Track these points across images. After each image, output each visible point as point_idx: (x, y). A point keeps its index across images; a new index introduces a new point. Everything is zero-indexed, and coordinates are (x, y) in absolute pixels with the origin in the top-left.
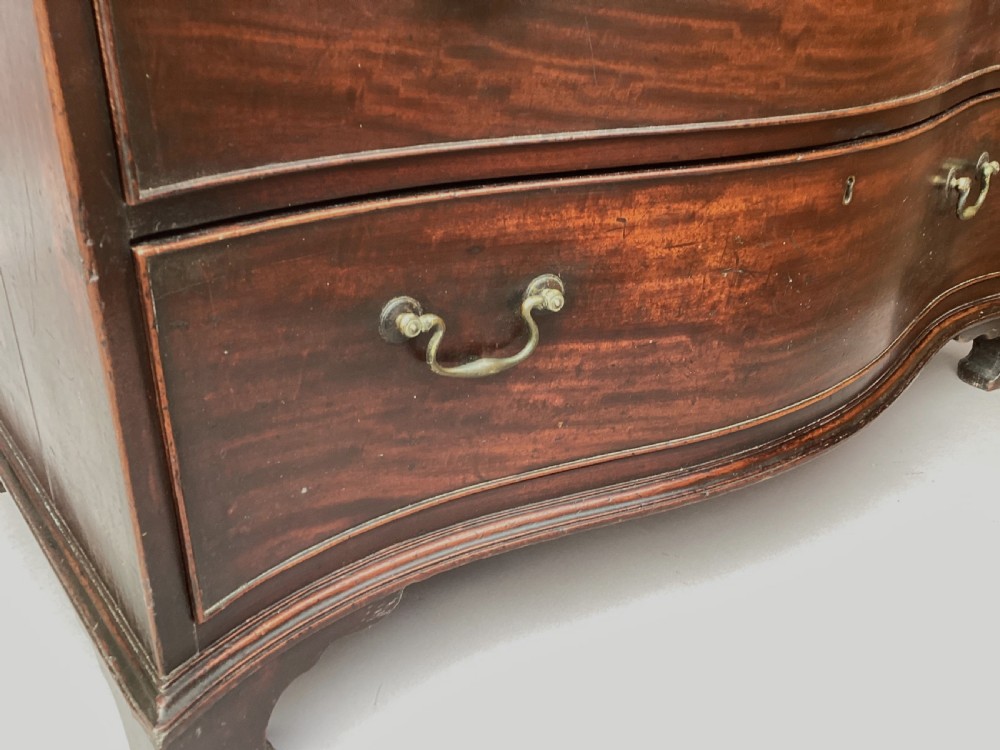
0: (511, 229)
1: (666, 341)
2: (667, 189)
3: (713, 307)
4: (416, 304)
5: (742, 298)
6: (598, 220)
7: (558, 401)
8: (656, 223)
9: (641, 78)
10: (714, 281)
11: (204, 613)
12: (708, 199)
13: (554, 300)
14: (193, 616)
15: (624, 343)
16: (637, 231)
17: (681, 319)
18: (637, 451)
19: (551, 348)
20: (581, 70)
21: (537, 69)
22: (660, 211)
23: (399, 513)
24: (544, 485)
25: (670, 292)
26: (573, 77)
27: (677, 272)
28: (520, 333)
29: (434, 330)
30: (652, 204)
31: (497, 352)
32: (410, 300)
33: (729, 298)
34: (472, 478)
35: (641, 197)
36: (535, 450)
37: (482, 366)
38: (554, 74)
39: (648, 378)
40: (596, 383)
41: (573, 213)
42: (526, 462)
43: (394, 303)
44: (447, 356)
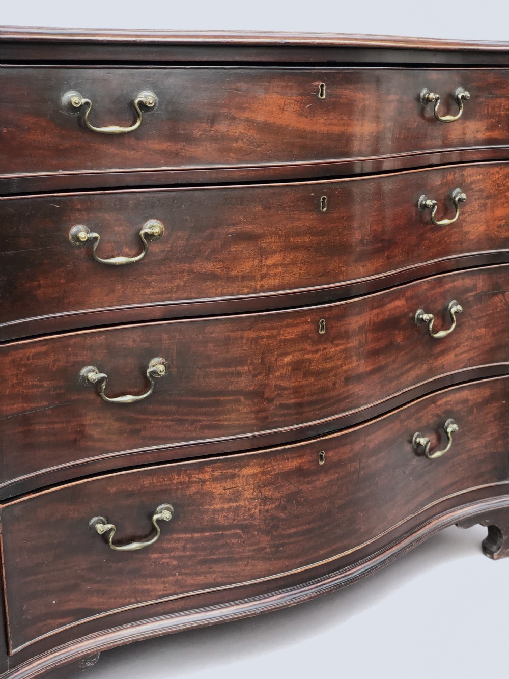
0: (147, 485)
1: (229, 532)
2: (220, 464)
3: (252, 516)
4: (104, 519)
5: (267, 511)
6: (187, 479)
7: (175, 563)
8: (215, 480)
9: (200, 421)
10: (250, 503)
11: (13, 652)
12: (241, 467)
13: (167, 515)
14: (8, 653)
15: (207, 534)
16: (208, 483)
17: (235, 522)
18: (219, 588)
19: (169, 537)
20: (172, 420)
21: (153, 422)
22: (217, 473)
23: (98, 616)
24: (171, 606)
25: (227, 509)
26: (169, 423)
27: (230, 500)
28: (153, 531)
29: (111, 530)
30: (213, 471)
31: (143, 540)
32: (101, 518)
33: (260, 511)
34: (133, 600)
35: (208, 469)
36: (165, 587)
37: (134, 546)
38: (160, 423)
39: (222, 551)
40: (193, 553)
41: (176, 477)
42: (160, 593)
43: (95, 519)
44: (118, 542)
